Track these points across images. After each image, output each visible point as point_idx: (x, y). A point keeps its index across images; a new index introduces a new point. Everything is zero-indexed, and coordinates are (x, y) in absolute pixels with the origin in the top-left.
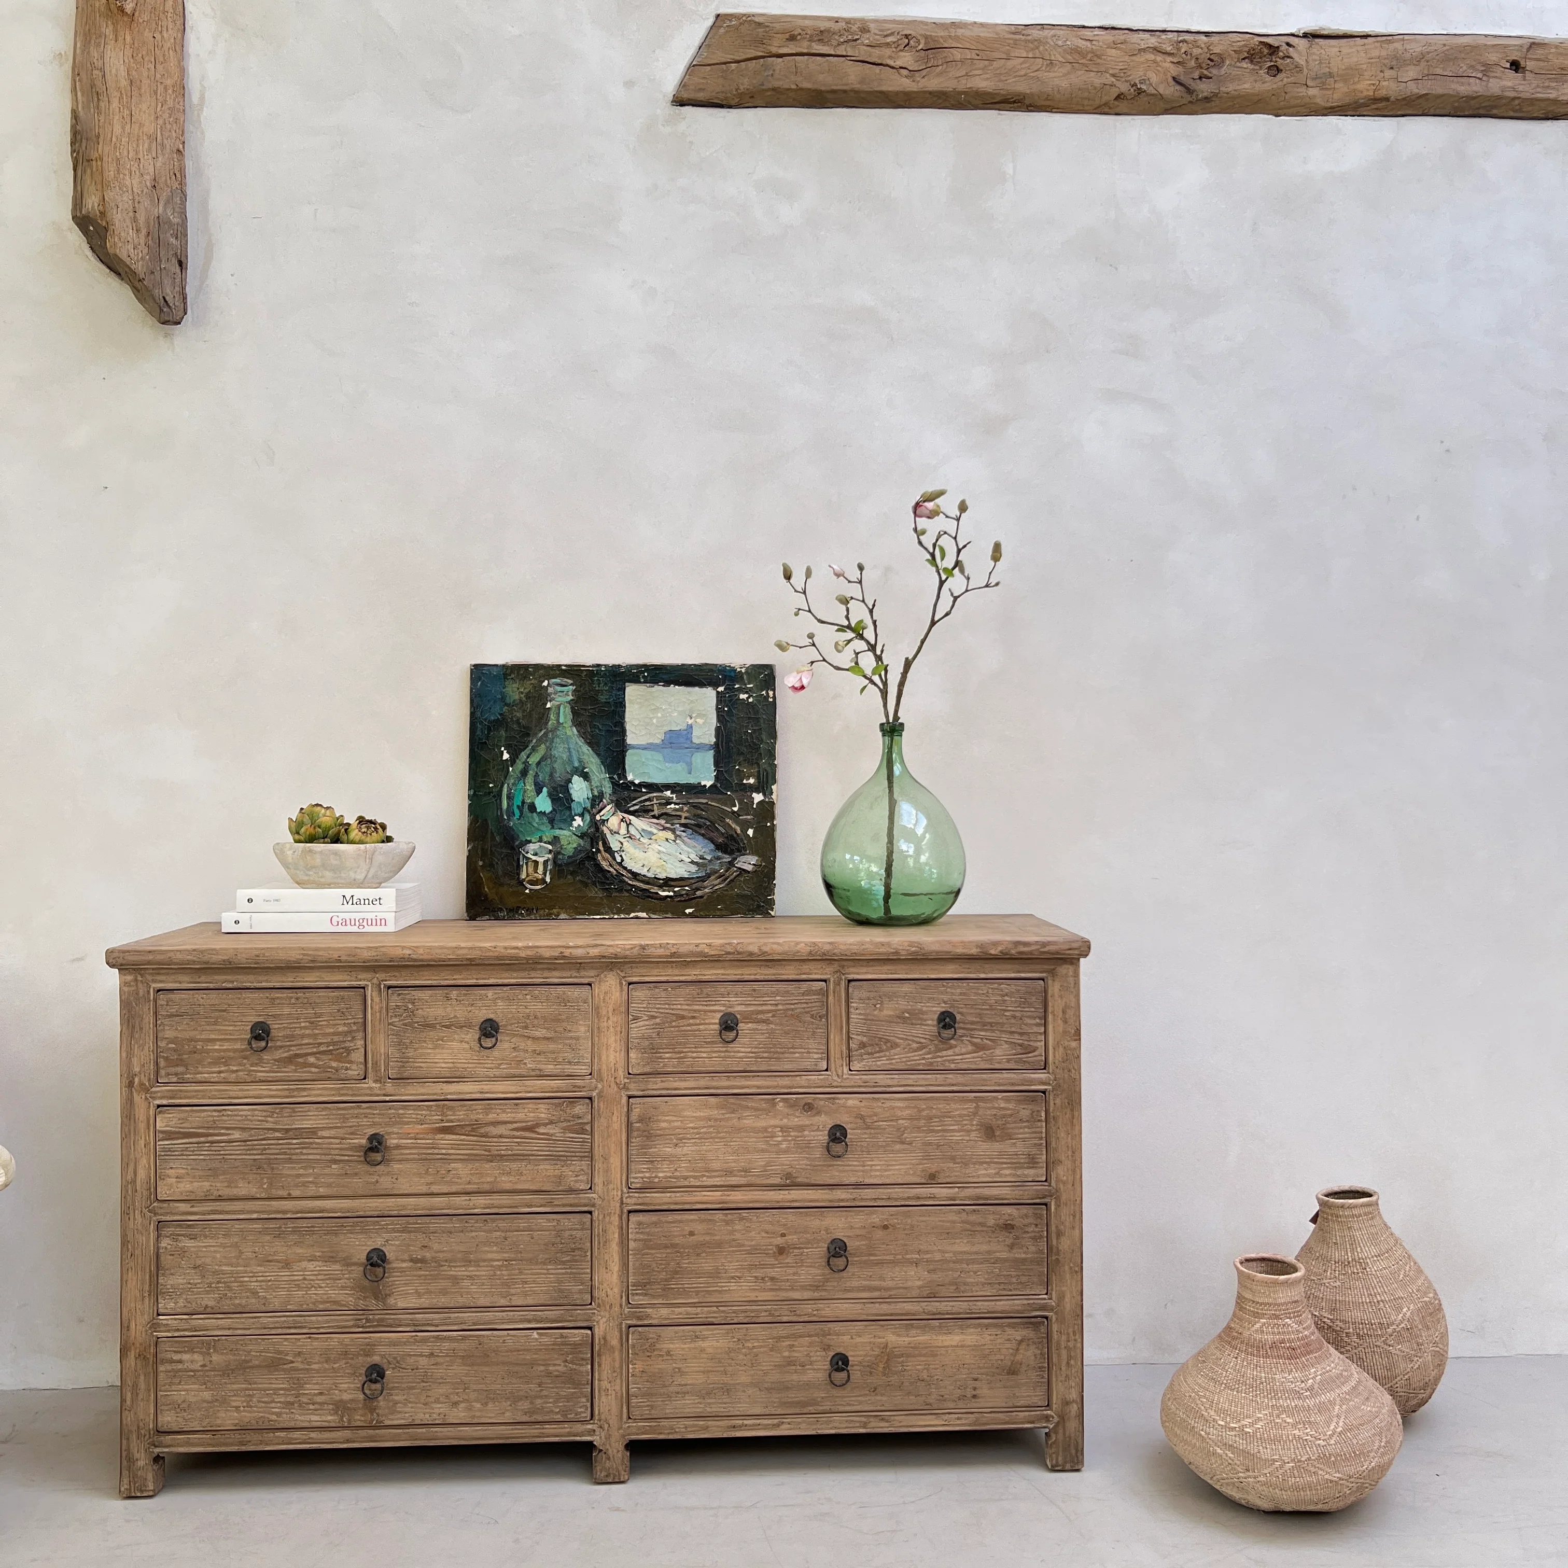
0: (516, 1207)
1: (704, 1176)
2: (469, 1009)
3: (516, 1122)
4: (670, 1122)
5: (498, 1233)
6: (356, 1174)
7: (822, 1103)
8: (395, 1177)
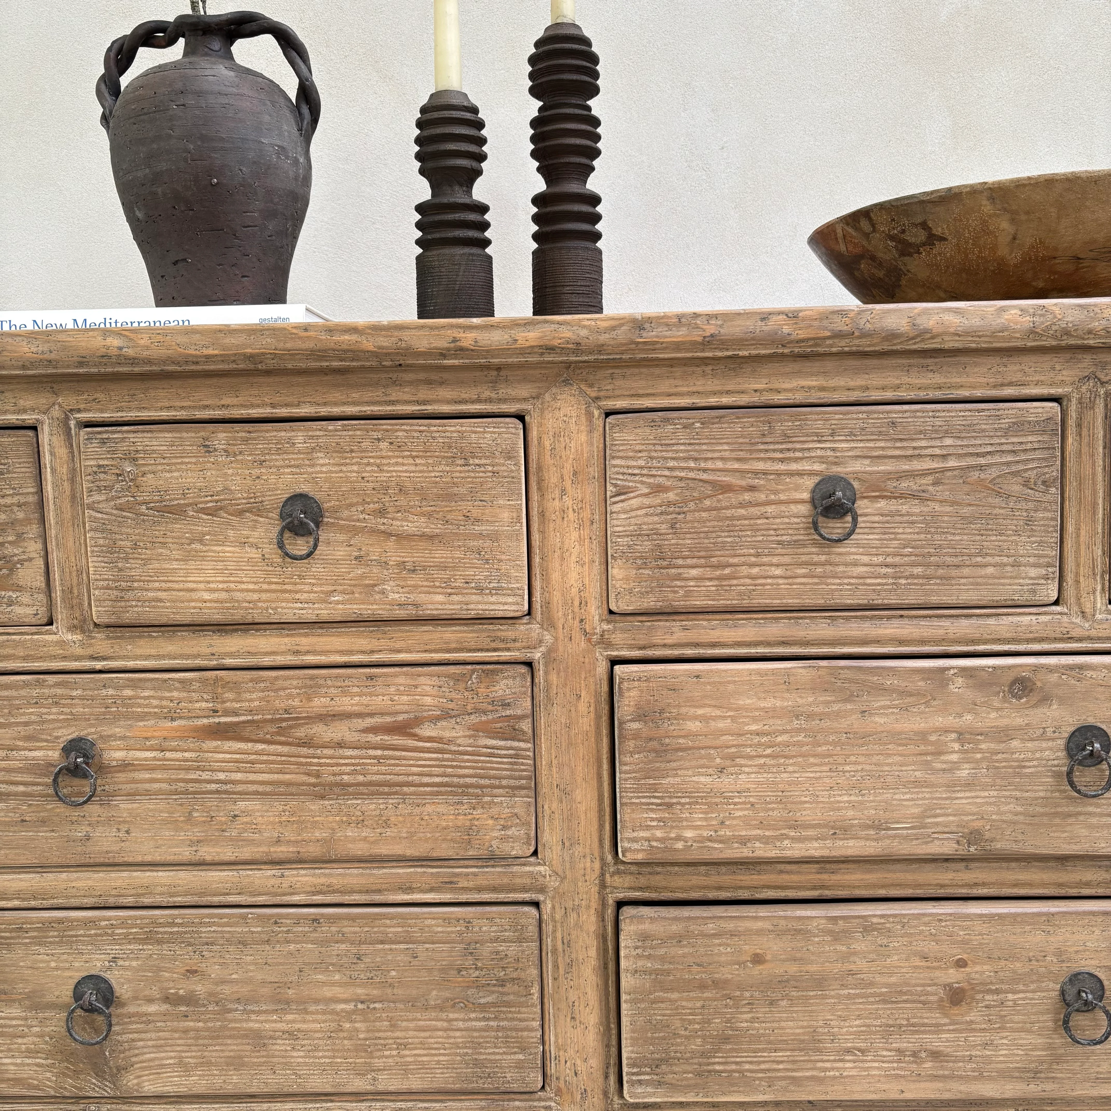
0: (379, 891)
1: (787, 837)
2: (256, 472)
3: (371, 715)
4: (705, 719)
5: (343, 946)
6: (43, 822)
7: (1054, 677)
8: (124, 827)
